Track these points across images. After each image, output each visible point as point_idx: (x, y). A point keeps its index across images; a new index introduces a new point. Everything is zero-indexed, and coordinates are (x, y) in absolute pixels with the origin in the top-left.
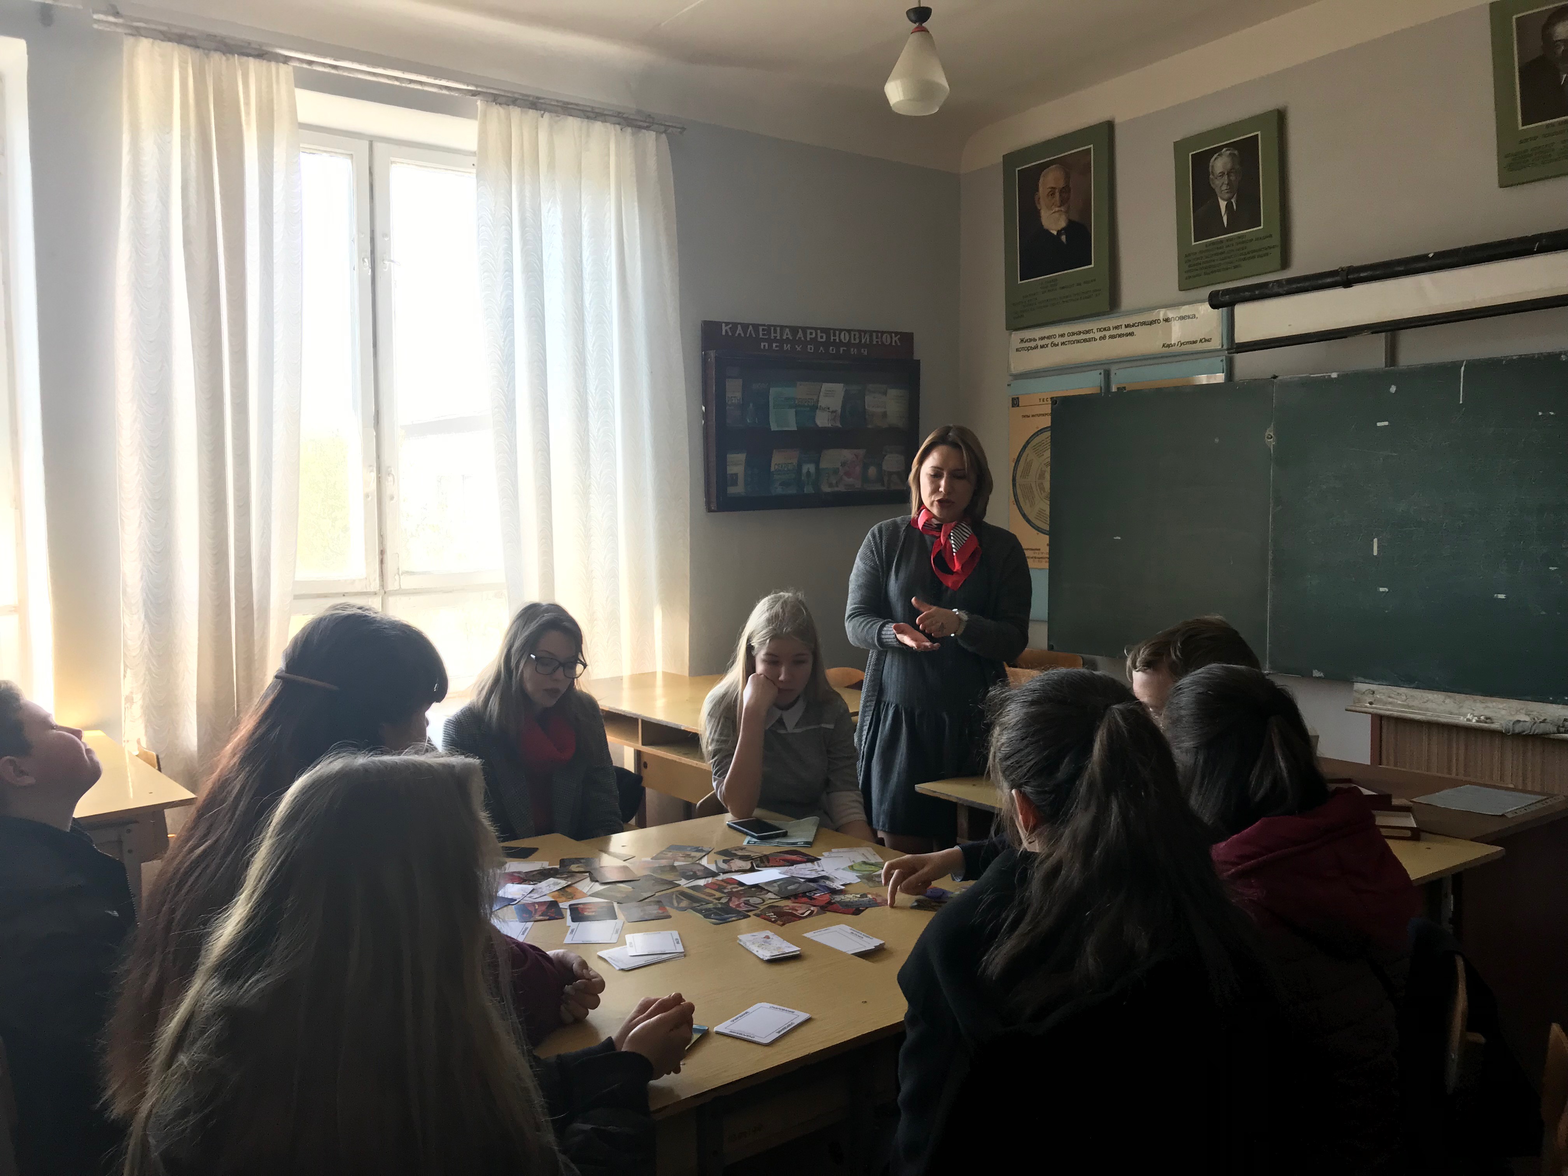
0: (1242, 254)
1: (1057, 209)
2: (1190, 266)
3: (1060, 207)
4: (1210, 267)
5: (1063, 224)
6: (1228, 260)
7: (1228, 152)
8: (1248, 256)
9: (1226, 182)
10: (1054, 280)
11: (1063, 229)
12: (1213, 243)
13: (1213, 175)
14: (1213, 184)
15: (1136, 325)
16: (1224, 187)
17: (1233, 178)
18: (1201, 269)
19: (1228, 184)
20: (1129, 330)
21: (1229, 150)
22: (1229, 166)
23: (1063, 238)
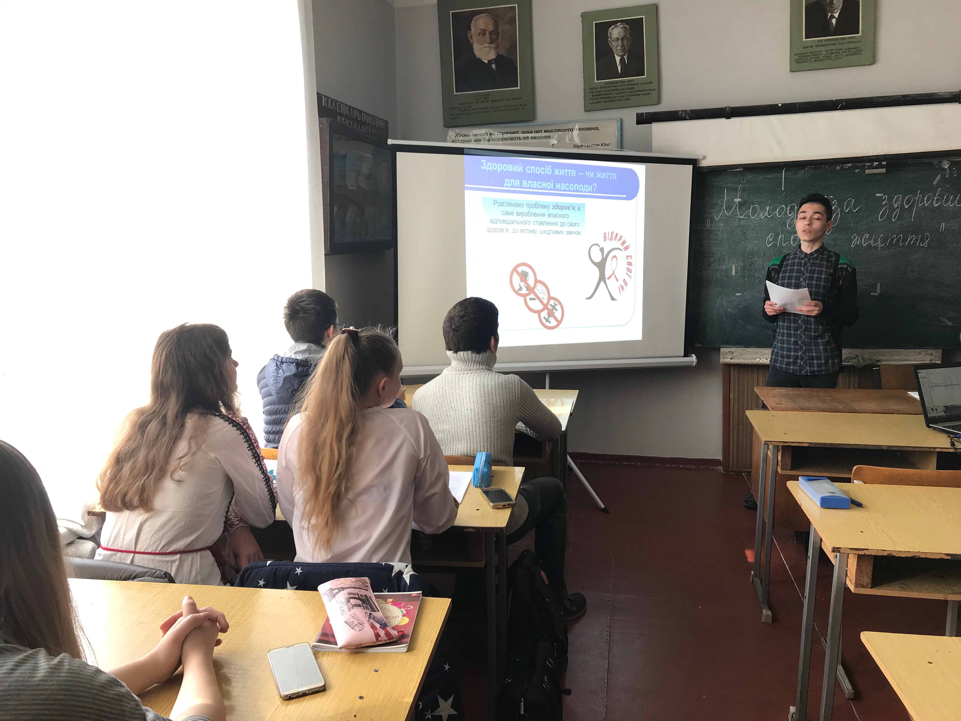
0: (631, 92)
1: (487, 45)
2: (593, 96)
3: (490, 43)
4: (608, 98)
5: (492, 56)
6: (622, 95)
7: (622, 26)
8: (635, 93)
9: (621, 45)
10: (488, 94)
11: (493, 60)
12: (611, 83)
13: (611, 38)
14: (611, 44)
15: (553, 131)
16: (619, 48)
17: (625, 43)
18: (602, 98)
19: (621, 46)
20: (547, 134)
21: (623, 24)
22: (622, 35)
23: (494, 66)
